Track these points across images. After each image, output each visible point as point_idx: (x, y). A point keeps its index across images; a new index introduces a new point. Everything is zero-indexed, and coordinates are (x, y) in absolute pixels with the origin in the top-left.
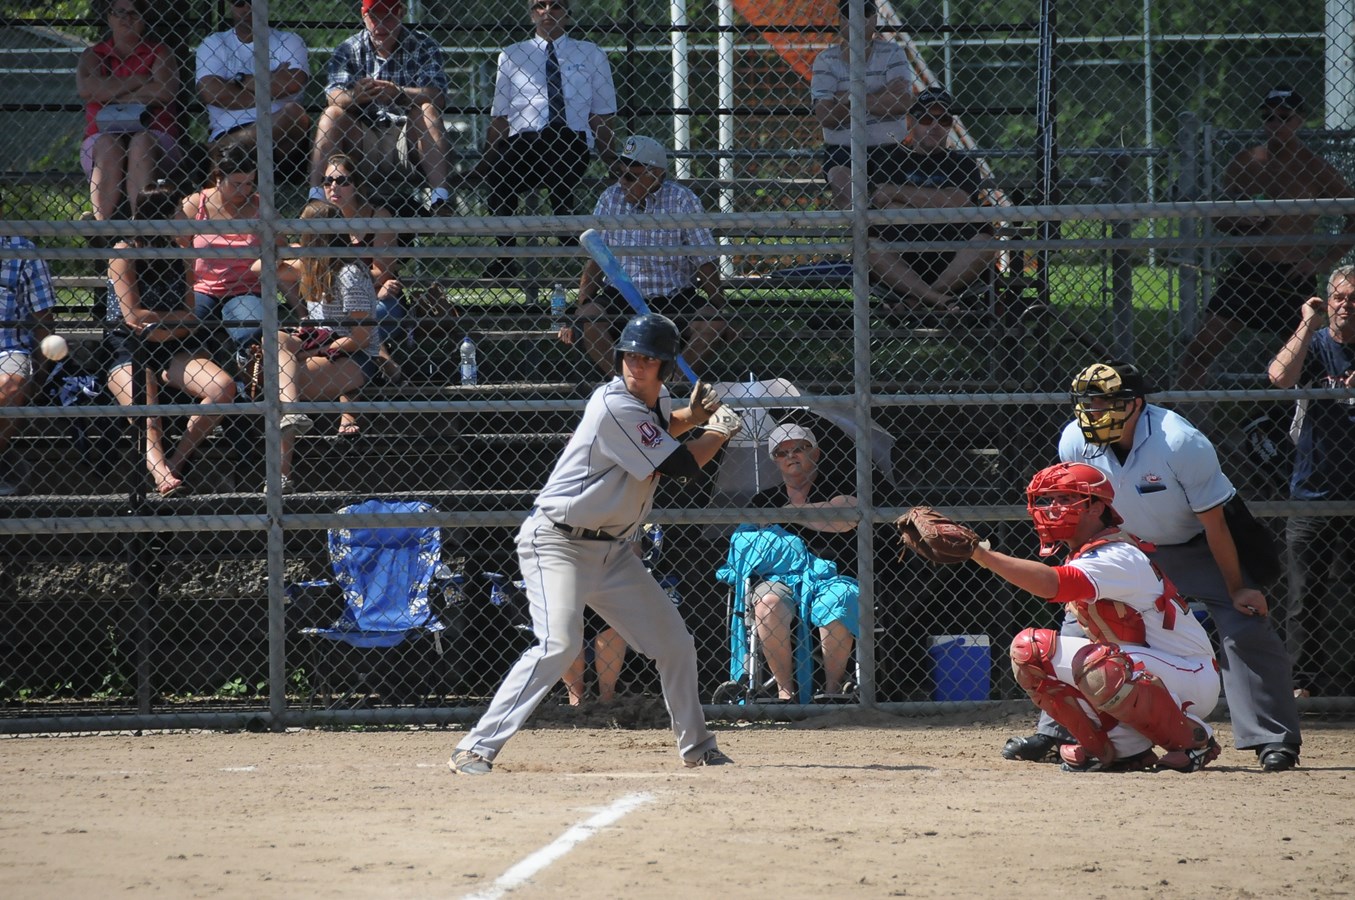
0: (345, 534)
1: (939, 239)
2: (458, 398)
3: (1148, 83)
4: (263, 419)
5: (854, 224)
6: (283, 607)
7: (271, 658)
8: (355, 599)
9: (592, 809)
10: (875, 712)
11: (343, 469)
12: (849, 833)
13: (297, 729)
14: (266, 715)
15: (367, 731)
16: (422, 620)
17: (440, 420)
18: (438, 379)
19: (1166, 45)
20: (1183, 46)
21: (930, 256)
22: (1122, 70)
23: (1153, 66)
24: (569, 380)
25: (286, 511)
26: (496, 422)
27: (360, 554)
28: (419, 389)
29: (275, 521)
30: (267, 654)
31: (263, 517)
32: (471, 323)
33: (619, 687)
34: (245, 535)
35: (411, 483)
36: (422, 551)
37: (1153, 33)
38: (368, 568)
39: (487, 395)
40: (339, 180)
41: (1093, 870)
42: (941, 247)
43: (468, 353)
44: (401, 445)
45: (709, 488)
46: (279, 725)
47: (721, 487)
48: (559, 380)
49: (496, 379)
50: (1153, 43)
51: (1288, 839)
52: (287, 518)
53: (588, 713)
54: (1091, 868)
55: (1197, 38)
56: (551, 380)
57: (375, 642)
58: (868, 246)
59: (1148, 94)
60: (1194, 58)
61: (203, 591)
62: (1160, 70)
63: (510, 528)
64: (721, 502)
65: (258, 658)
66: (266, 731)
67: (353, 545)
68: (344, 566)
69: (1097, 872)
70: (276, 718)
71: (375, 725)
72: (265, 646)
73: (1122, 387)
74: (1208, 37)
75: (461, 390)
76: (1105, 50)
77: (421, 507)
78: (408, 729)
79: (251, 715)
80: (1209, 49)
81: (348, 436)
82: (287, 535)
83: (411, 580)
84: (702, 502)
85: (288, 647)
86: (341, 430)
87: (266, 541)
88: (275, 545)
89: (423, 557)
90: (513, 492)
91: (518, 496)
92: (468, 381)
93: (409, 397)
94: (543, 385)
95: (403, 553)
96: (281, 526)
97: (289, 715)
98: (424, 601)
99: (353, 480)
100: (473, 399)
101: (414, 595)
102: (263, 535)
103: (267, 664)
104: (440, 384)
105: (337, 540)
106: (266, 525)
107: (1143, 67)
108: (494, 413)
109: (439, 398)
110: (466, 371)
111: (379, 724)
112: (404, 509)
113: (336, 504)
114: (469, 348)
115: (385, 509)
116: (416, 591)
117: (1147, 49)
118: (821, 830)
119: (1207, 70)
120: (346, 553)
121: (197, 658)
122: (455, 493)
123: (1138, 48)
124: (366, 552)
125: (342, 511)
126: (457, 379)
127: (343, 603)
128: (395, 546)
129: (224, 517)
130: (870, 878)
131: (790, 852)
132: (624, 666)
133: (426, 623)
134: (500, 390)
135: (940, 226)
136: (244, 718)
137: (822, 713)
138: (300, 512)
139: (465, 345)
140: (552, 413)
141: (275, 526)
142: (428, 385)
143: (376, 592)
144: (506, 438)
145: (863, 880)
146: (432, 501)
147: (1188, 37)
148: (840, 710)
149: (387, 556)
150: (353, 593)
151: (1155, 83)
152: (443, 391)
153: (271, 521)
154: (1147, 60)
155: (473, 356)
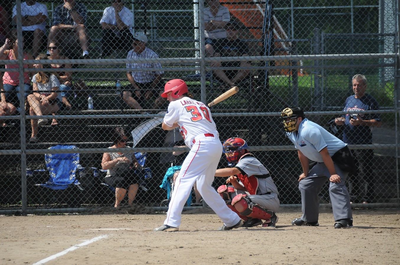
0: (50, 156)
1: (227, 66)
2: (86, 114)
3: (352, 20)
4: (20, 121)
5: (201, 61)
6: (26, 178)
7: (22, 193)
8: (53, 175)
9: (85, 240)
10: (207, 209)
11: (57, 136)
12: (157, 247)
13: (30, 215)
14: (21, 210)
15: (52, 215)
16: (73, 181)
17: (80, 121)
18: (80, 108)
19: (358, 9)
20: (363, 9)
21: (230, 71)
22: (345, 17)
23: (354, 15)
24: (120, 108)
25: (27, 149)
26: (98, 121)
27: (55, 161)
28: (74, 111)
29: (23, 152)
30: (21, 192)
31: (20, 150)
32: (96, 91)
33: (135, 202)
34: (14, 156)
35: (72, 139)
36: (74, 160)
37: (354, 5)
38: (57, 166)
39: (95, 113)
40: (54, 48)
41: (221, 258)
42: (233, 68)
43: (90, 100)
44: (68, 128)
45: (163, 142)
46: (25, 214)
47: (167, 141)
48: (117, 109)
49: (98, 108)
50: (354, 8)
51: (289, 248)
52: (27, 151)
53: (120, 209)
54: (220, 257)
55: (368, 6)
56: (108, 109)
57: (60, 188)
58: (205, 68)
59: (352, 24)
60: (366, 13)
61: (13, 173)
62: (356, 17)
63: (101, 153)
64: (167, 145)
65: (18, 193)
66: (20, 215)
67: (53, 159)
68: (50, 165)
69: (222, 259)
70: (24, 212)
71: (54, 213)
72: (21, 190)
73: (293, 114)
74: (370, 6)
75: (87, 112)
76: (339, 10)
77: (74, 147)
78: (64, 215)
79: (16, 210)
80: (371, 10)
81: (53, 126)
82: (27, 156)
83: (70, 169)
84: (161, 146)
85: (28, 190)
86: (52, 124)
87: (21, 158)
88: (24, 159)
89: (74, 162)
90: (103, 143)
91: (105, 144)
92: (90, 109)
93: (65, 114)
94: (112, 110)
95: (68, 161)
96: (25, 153)
97: (28, 210)
98: (74, 176)
99: (60, 139)
100: (91, 114)
101: (71, 173)
102: (20, 156)
103: (21, 195)
104: (81, 110)
105: (48, 157)
106: (21, 153)
107: (351, 16)
108: (91, 119)
109: (80, 114)
110: (90, 106)
111: (56, 213)
112: (69, 148)
113: (48, 146)
114: (90, 99)
115: (63, 148)
116: (72, 172)
117: (352, 10)
118: (149, 246)
119: (370, 16)
120: (50, 161)
121: (12, 193)
122: (91, 143)
123: (349, 10)
124: (57, 161)
125: (49, 148)
126: (87, 108)
127: (50, 176)
128: (66, 159)
129: (13, 150)
130: (150, 262)
131: (134, 254)
132: (137, 195)
133: (74, 182)
134: (99, 112)
135: (227, 62)
136: (14, 211)
137: (191, 209)
138: (31, 149)
139: (89, 98)
140: (109, 119)
141: (24, 153)
142: (77, 110)
143: (60, 173)
144: (95, 127)
145: (147, 263)
146: (78, 146)
147: (364, 6)
148: (197, 208)
149: (63, 162)
150: (52, 173)
151: (354, 20)
152: (81, 112)
153: (22, 152)
154: (352, 14)
155: (92, 101)
